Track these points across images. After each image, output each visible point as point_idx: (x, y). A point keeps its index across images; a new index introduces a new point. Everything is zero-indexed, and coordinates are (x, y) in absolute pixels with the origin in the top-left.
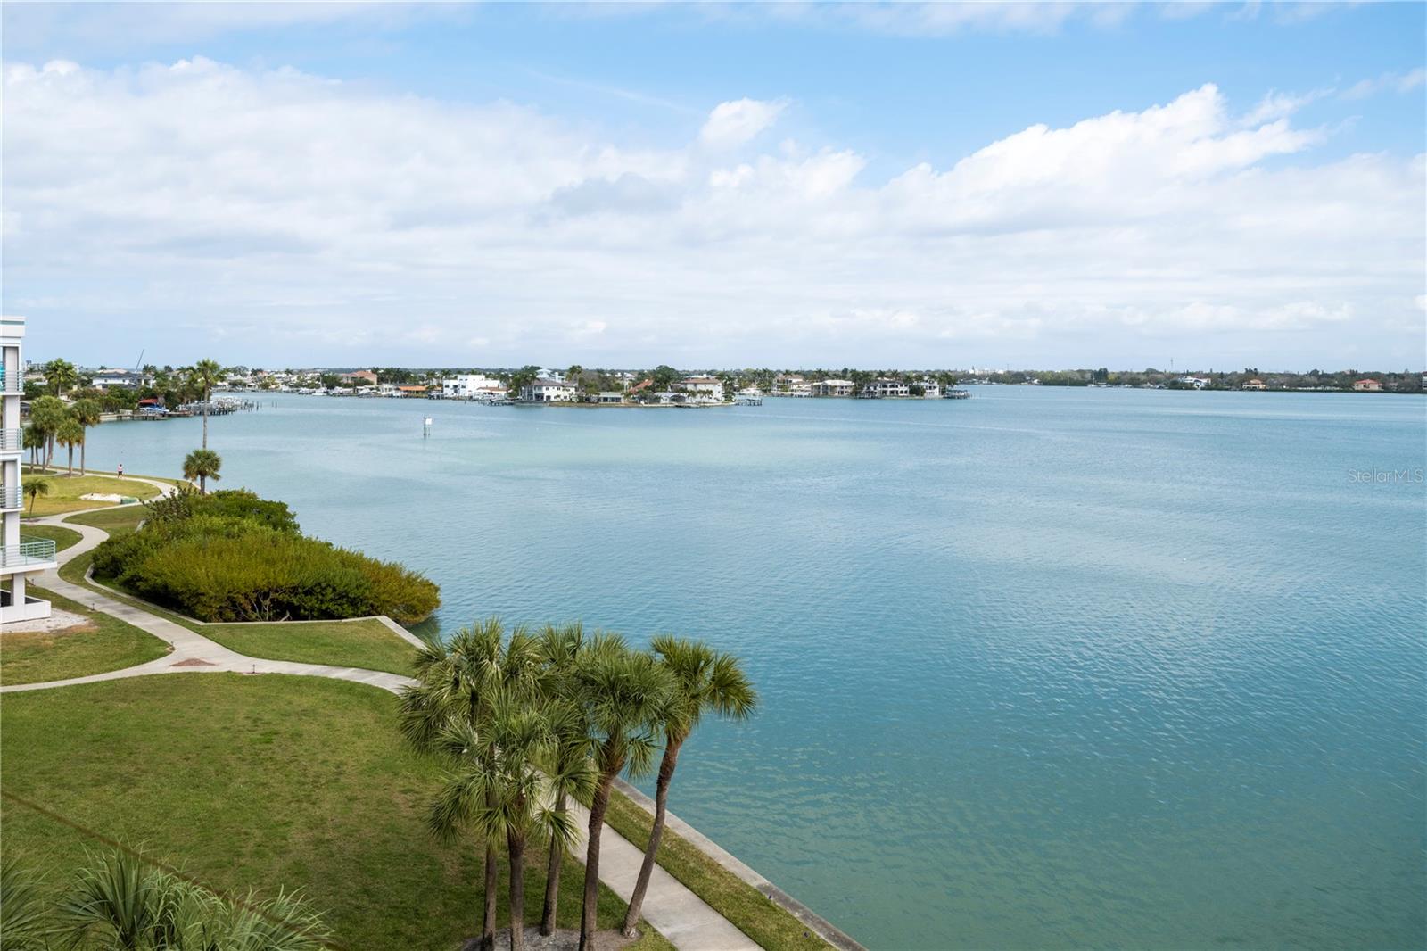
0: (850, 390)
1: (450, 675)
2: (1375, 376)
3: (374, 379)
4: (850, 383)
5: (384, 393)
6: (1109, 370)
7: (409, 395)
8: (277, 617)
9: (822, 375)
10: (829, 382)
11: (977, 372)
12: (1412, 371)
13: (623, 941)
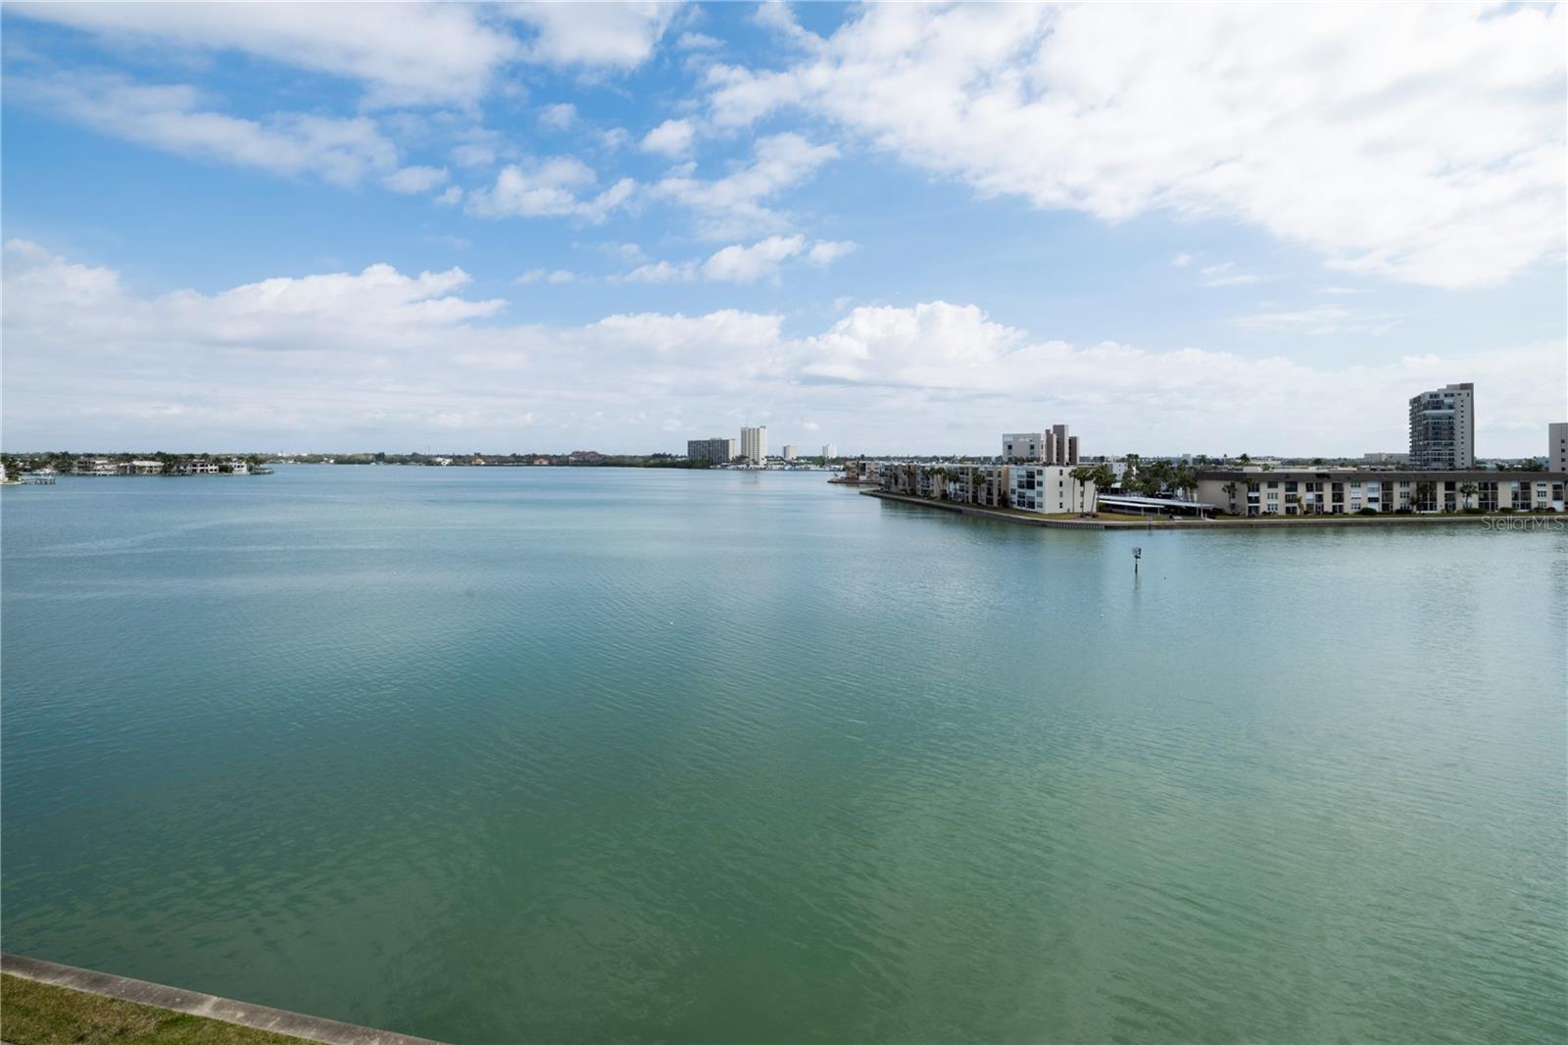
0: (159, 469)
2: (546, 457)
4: (159, 464)
9: (129, 457)
10: (136, 463)
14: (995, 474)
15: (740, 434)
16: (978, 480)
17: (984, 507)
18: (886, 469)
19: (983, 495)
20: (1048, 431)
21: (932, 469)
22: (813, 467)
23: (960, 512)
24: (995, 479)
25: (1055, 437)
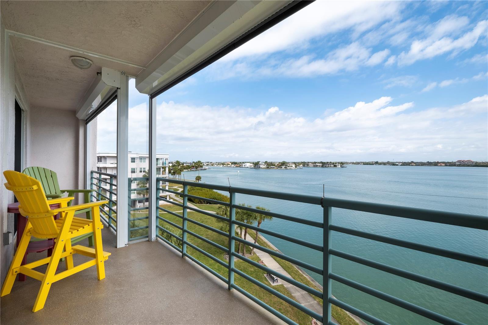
0: (321, 166)
3: (230, 164)
4: (321, 164)
6: (379, 162)
7: (237, 167)
9: (315, 163)
10: (317, 164)
11: (350, 162)
12: (454, 161)
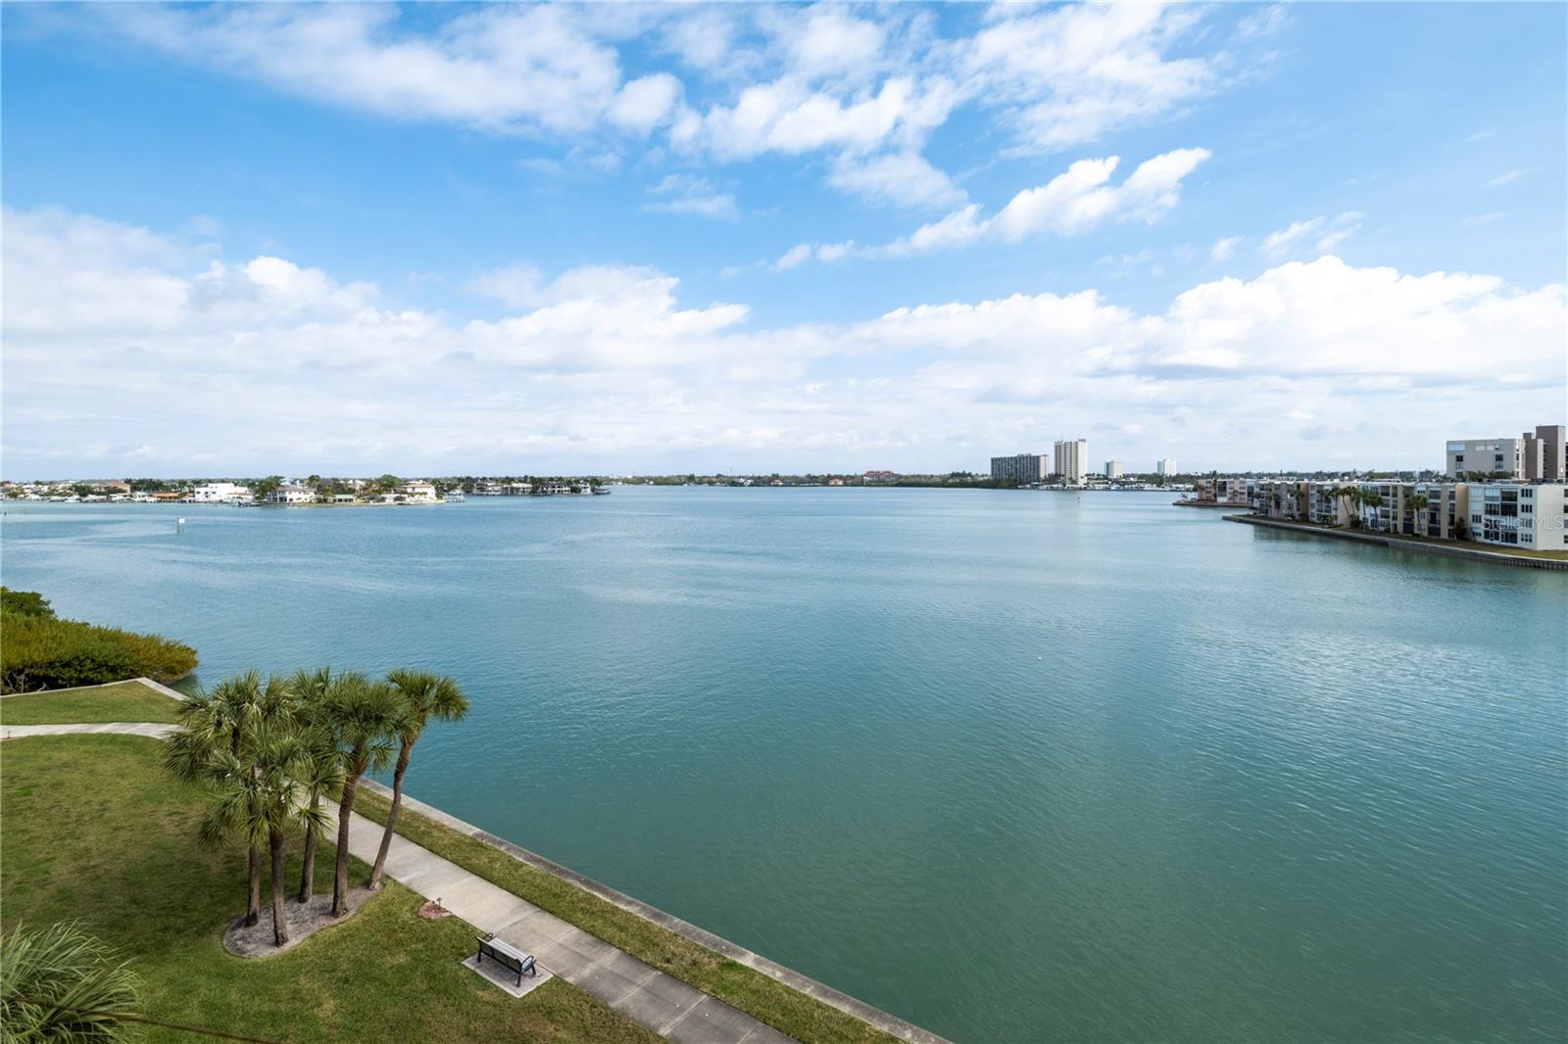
0: (529, 490)
1: (212, 718)
2: (840, 477)
3: (127, 488)
4: (530, 485)
5: (138, 499)
6: (696, 475)
7: (162, 500)
8: (33, 688)
9: (509, 480)
10: (514, 485)
11: (615, 477)
12: (859, 474)
13: (370, 893)
14: (1445, 495)
15: (1053, 448)
16: (1413, 502)
17: (1426, 539)
18: (1261, 489)
19: (1422, 523)
20: (1527, 436)
21: (1336, 489)
22: (1147, 486)
23: (1385, 544)
24: (1445, 504)
25: (1541, 443)
